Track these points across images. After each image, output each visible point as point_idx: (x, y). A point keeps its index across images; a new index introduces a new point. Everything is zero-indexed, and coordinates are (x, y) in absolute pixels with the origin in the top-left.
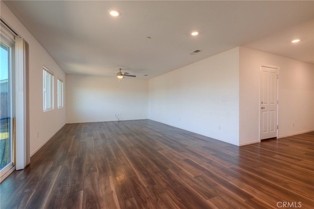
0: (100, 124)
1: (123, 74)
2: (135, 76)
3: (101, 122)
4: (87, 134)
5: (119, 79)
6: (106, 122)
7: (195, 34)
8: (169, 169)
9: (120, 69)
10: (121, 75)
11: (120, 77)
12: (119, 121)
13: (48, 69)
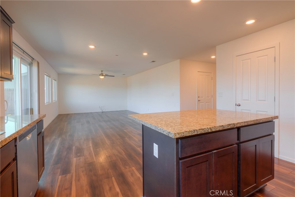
0: (87, 114)
1: (104, 75)
2: (114, 76)
3: (88, 113)
4: (76, 121)
5: (101, 78)
6: (91, 113)
7: (145, 54)
8: (126, 138)
9: (102, 71)
10: (103, 75)
11: (102, 77)
12: (102, 112)
13: (47, 74)
